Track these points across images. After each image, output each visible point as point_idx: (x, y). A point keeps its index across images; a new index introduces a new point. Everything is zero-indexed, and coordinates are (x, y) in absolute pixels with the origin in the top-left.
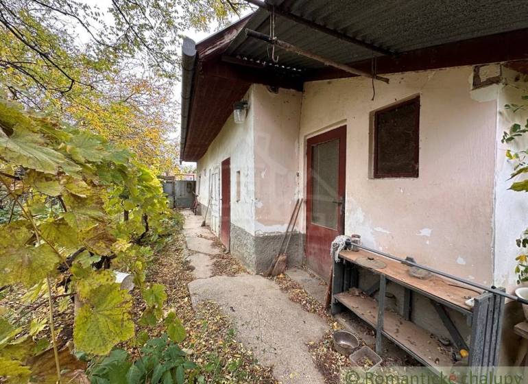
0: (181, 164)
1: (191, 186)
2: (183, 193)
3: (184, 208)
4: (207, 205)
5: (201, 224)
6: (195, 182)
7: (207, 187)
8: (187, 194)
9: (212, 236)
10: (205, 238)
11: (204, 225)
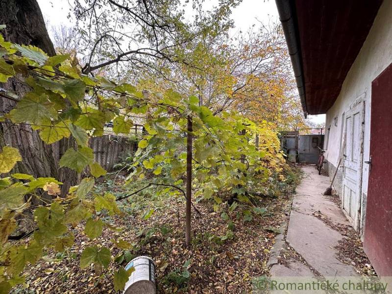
0: (306, 118)
1: (318, 141)
2: (307, 148)
3: (308, 164)
4: (336, 165)
5: (324, 191)
6: (322, 137)
7: (338, 140)
8: (312, 150)
9: (342, 221)
10: (327, 222)
11: (329, 192)
